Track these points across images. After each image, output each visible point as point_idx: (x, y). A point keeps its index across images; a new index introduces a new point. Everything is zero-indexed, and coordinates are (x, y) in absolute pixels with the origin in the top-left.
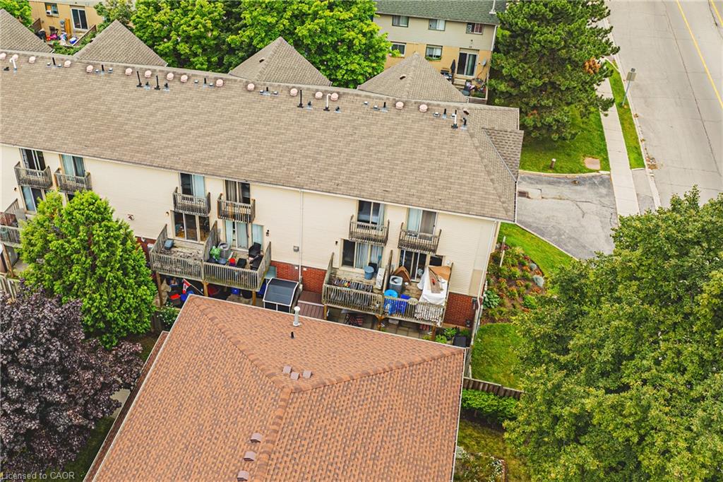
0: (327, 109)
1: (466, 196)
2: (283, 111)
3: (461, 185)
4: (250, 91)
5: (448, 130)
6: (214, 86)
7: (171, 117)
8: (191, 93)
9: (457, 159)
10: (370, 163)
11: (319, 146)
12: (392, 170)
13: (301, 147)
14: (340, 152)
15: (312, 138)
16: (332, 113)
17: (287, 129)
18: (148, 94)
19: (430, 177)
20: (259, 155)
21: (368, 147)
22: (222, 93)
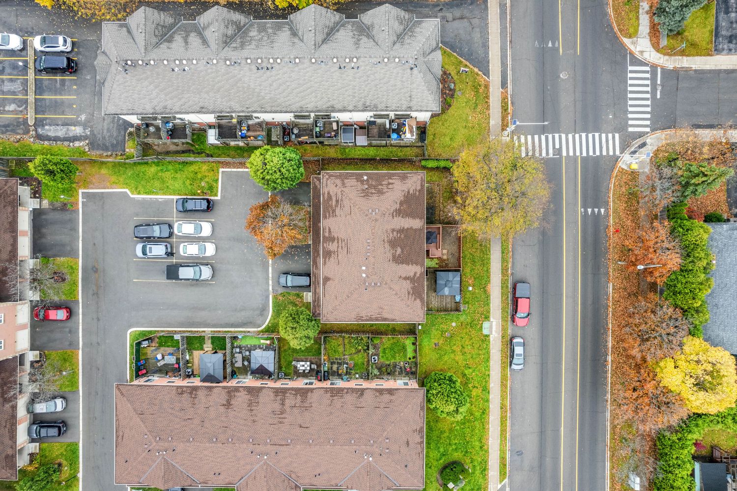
0: (353, 68)
1: (420, 103)
2: (332, 73)
3: (417, 98)
4: (314, 63)
5: (409, 70)
6: (295, 63)
7: (281, 85)
8: (285, 69)
9: (415, 85)
10: (378, 94)
11: (354, 89)
12: (388, 96)
13: (346, 91)
14: (364, 90)
15: (350, 85)
16: (355, 70)
17: (338, 82)
18: (264, 73)
19: (404, 97)
20: (329, 98)
21: (376, 86)
22: (301, 66)
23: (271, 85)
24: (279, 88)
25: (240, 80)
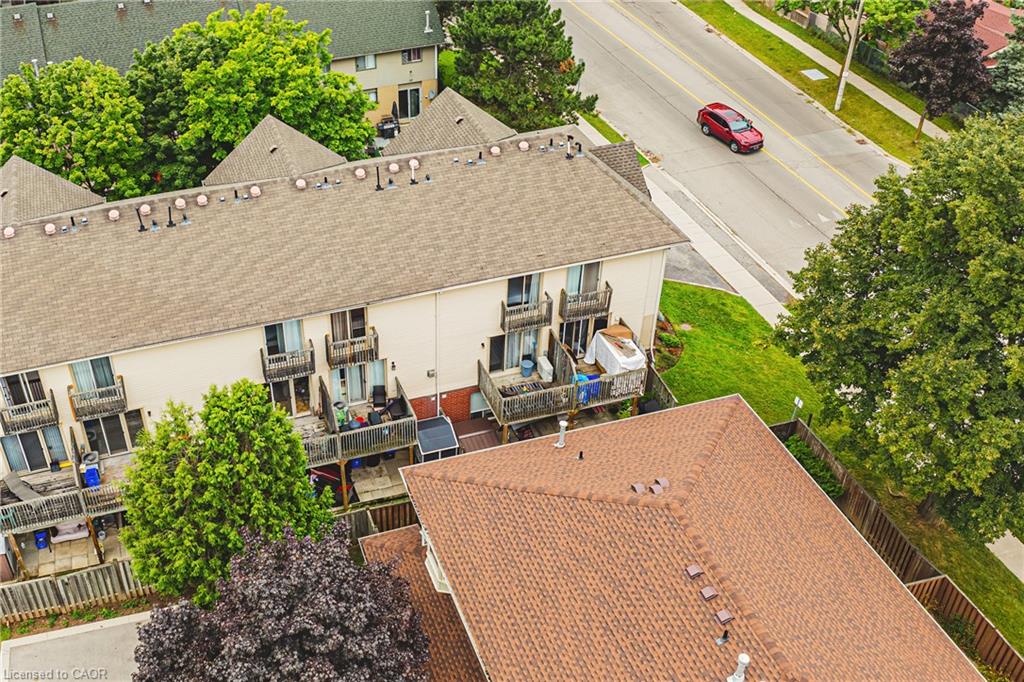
0: (413, 182)
4: (302, 190)
6: (250, 197)
7: (215, 257)
10: (503, 230)
16: (423, 185)
23: (185, 262)
24: (210, 266)
25: (89, 265)
